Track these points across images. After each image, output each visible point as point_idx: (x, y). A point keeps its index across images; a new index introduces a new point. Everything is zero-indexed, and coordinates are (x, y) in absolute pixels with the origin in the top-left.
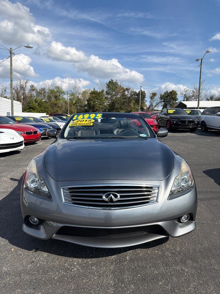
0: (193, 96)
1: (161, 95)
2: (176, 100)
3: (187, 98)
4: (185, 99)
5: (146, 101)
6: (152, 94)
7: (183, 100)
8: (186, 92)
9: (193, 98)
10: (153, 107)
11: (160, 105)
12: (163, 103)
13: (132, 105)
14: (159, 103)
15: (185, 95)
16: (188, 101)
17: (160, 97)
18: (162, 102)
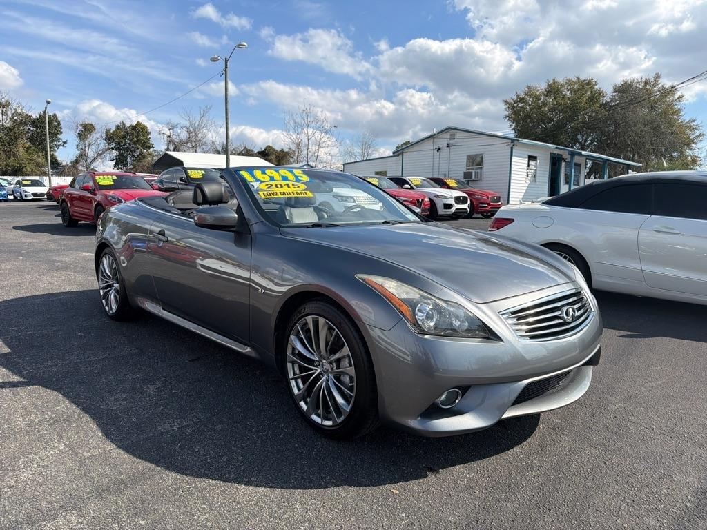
0: (188, 140)
1: (108, 131)
2: (149, 148)
3: (174, 144)
4: (171, 147)
5: (65, 143)
6: (82, 125)
7: (166, 147)
8: (171, 131)
9: (189, 145)
10: (89, 161)
11: (108, 158)
12: (113, 151)
13: (21, 151)
14: (103, 152)
15: (169, 137)
16: (178, 151)
17: (104, 136)
18: (112, 149)
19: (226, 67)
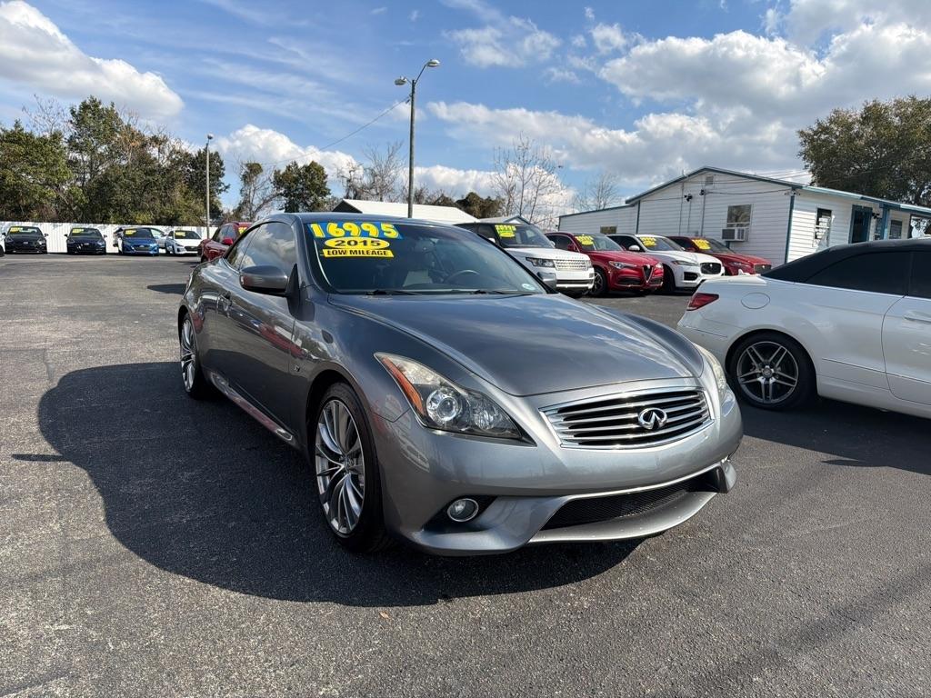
0: (372, 186)
1: (277, 173)
2: (325, 194)
3: (355, 190)
4: (352, 194)
5: (227, 187)
6: (247, 165)
7: (345, 194)
8: (352, 173)
9: (373, 191)
10: (254, 209)
11: (276, 206)
12: (283, 198)
13: (177, 196)
14: (271, 199)
15: (349, 181)
16: (359, 199)
17: (272, 178)
18: (281, 194)
19: (413, 92)
